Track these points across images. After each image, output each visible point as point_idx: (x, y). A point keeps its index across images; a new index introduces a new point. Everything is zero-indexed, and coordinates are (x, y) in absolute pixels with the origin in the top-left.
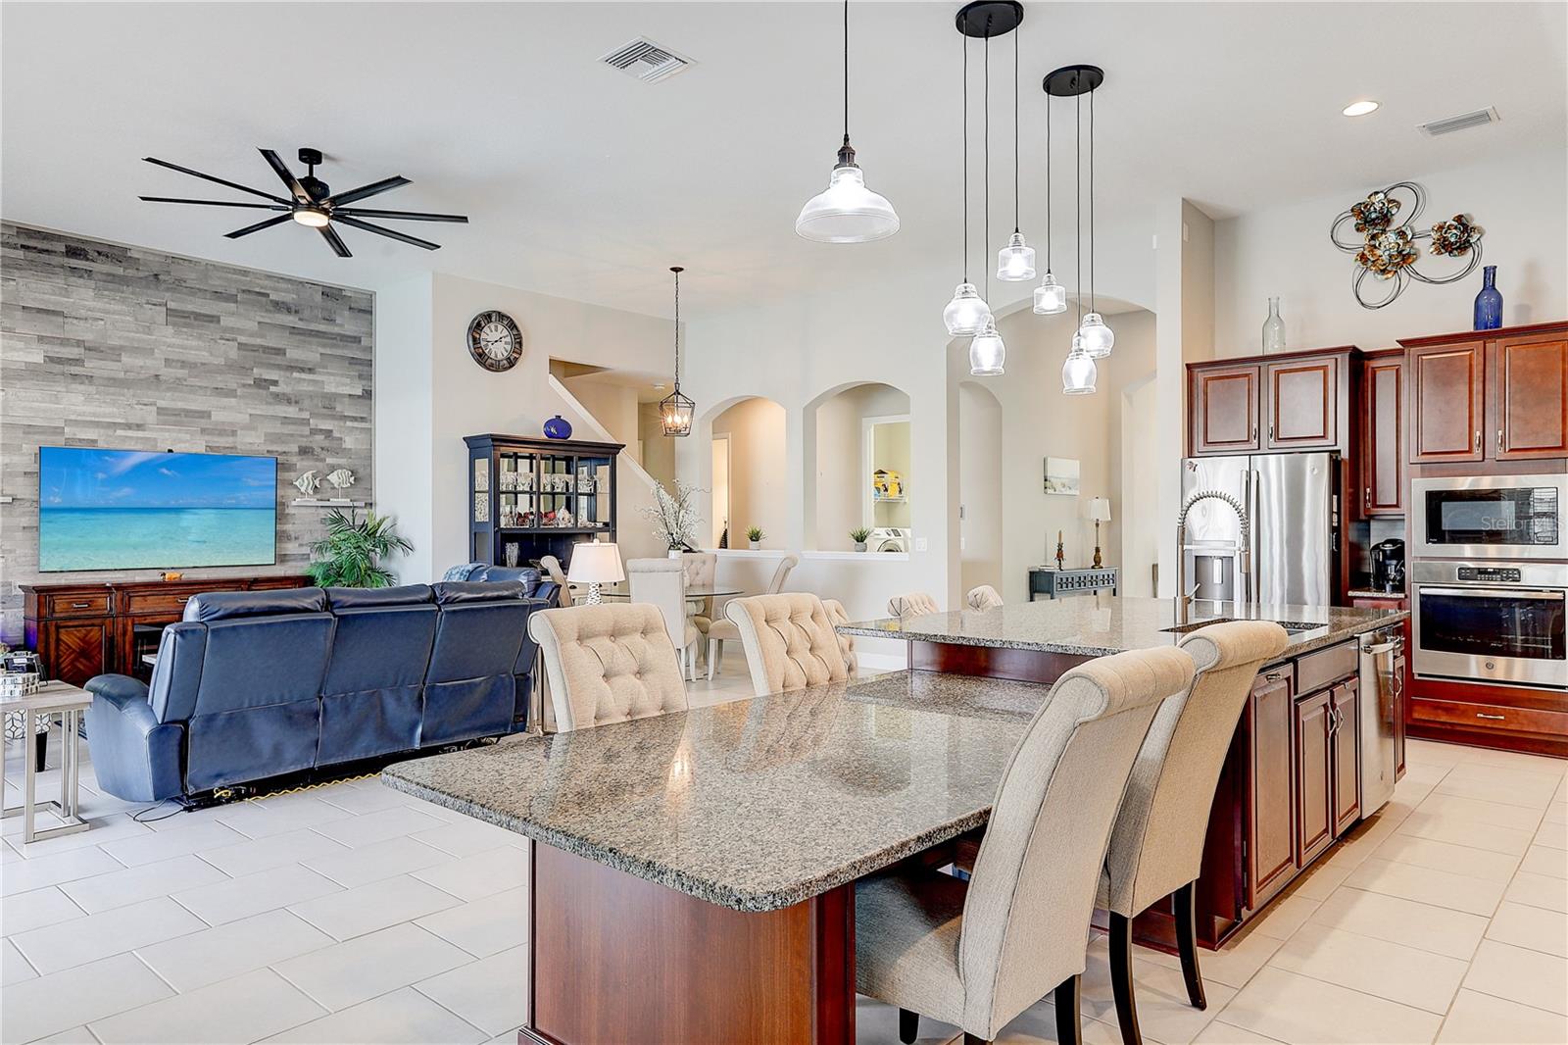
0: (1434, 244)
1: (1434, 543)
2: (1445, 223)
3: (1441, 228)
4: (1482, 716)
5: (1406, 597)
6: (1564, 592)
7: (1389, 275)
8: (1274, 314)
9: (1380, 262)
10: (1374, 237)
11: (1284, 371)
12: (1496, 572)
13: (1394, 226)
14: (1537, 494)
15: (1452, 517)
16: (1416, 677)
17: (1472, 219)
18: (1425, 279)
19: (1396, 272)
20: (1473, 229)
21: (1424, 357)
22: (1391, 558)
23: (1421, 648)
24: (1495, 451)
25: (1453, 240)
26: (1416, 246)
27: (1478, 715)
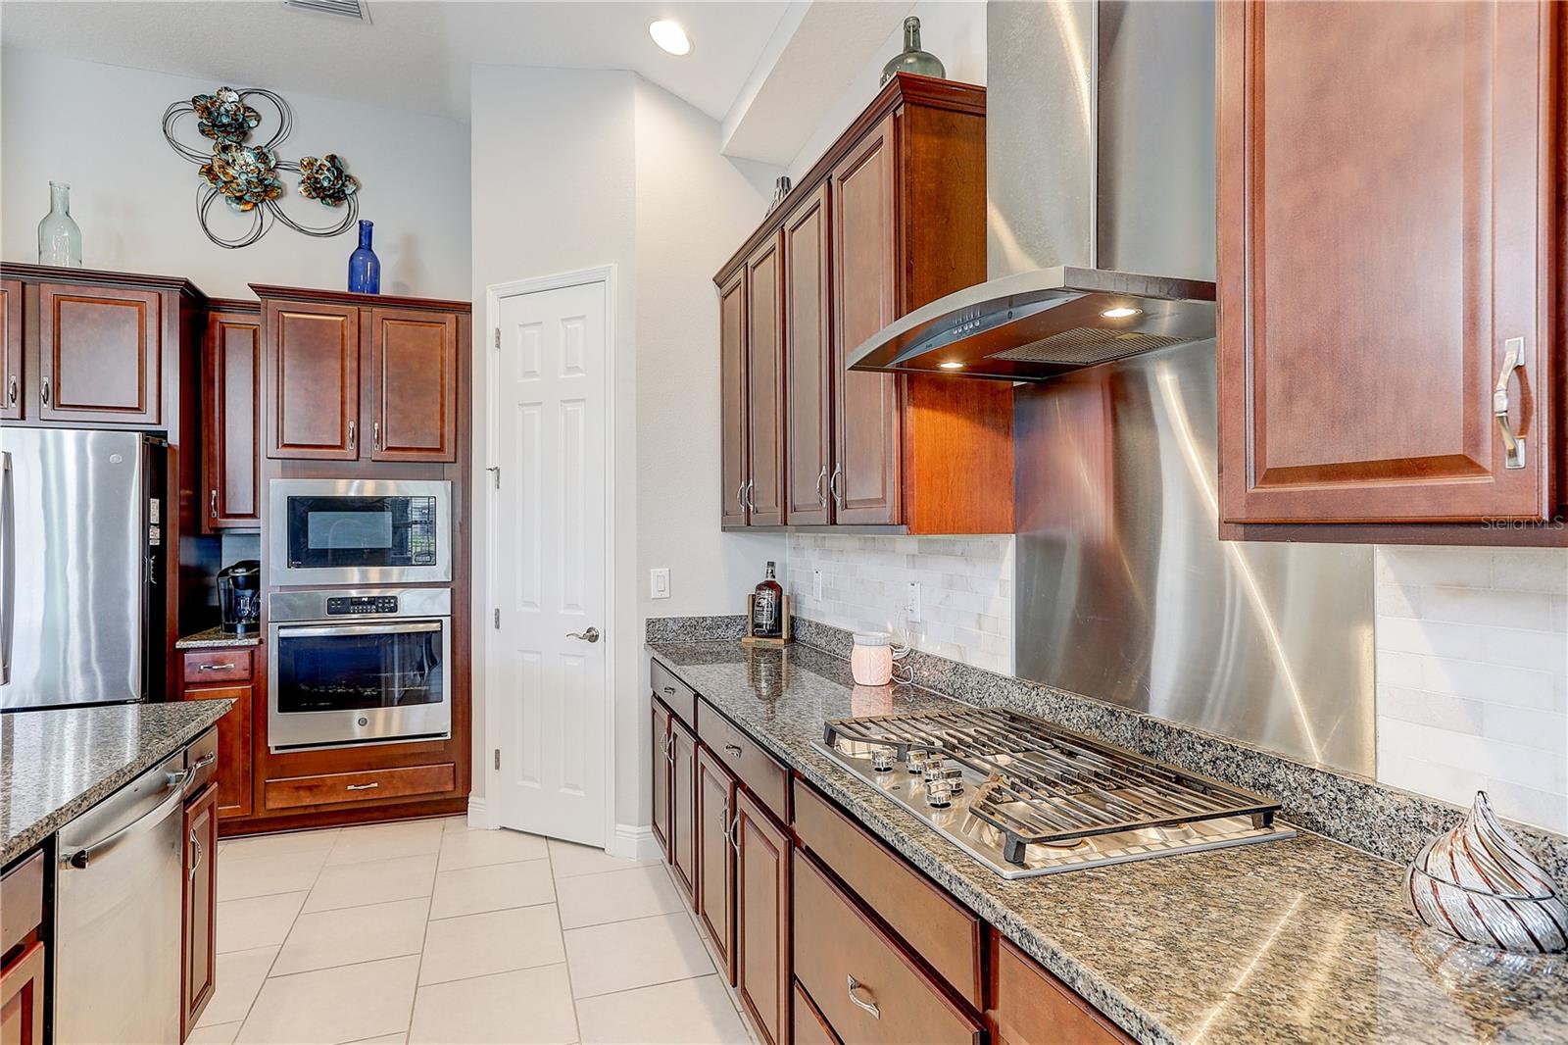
0: (303, 182)
1: (298, 566)
2: (316, 160)
3: (311, 164)
4: (352, 787)
5: (261, 642)
6: (441, 621)
7: (248, 207)
8: (59, 209)
9: (234, 185)
10: (225, 149)
11: (70, 298)
12: (372, 601)
13: (253, 144)
14: (415, 503)
15: (323, 531)
16: (273, 752)
17: (348, 167)
18: (292, 225)
19: (256, 205)
20: (349, 178)
21: (286, 315)
22: (246, 588)
23: (279, 711)
24: (371, 450)
25: (326, 184)
26: (281, 179)
27: (349, 788)
